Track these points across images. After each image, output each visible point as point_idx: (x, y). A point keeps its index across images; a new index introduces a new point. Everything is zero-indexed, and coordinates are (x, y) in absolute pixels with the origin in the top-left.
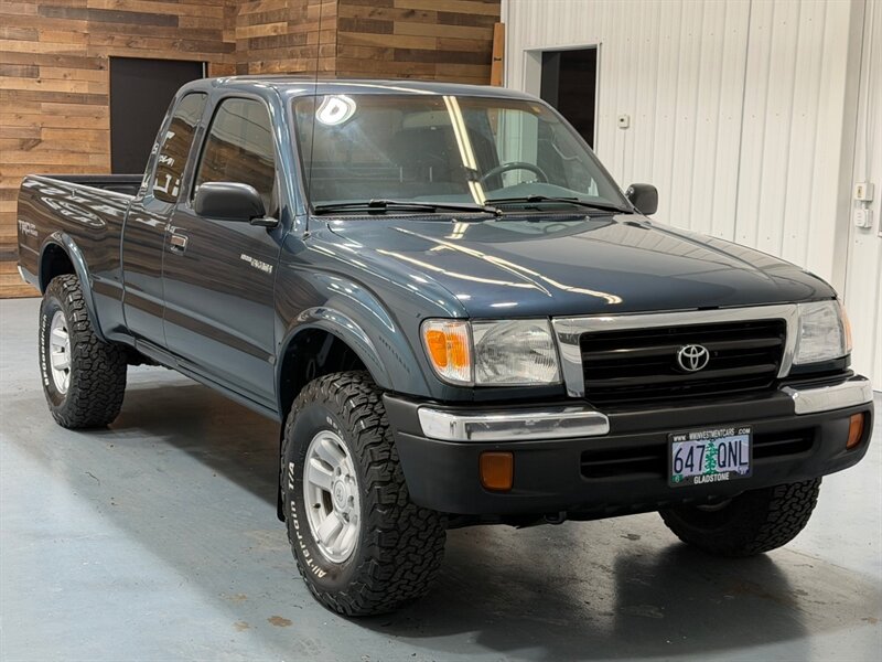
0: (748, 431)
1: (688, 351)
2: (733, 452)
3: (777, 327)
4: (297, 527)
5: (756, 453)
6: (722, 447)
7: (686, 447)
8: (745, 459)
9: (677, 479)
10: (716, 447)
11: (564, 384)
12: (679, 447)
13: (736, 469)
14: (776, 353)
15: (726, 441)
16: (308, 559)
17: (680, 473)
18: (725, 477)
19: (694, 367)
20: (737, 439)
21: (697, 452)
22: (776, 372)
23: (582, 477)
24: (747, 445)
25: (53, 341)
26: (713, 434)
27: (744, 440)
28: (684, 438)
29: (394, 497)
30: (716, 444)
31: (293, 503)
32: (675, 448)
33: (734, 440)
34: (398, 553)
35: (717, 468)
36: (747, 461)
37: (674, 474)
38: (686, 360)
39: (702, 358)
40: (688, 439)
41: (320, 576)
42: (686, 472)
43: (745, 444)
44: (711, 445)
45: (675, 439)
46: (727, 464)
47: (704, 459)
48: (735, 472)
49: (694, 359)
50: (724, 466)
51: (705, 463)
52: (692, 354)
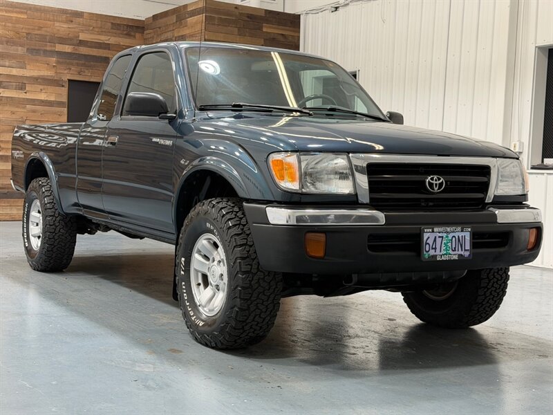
0: (470, 230)
1: (432, 179)
2: (460, 241)
3: (485, 171)
4: (186, 298)
5: (474, 245)
6: (454, 239)
7: (432, 236)
8: (468, 247)
9: (426, 256)
10: (450, 238)
11: (356, 195)
12: (428, 236)
13: (462, 253)
14: (485, 187)
15: (456, 235)
16: (193, 316)
17: (428, 253)
18: (456, 257)
19: (436, 189)
20: (463, 234)
21: (439, 240)
22: (484, 199)
23: (368, 251)
24: (469, 238)
25: (31, 219)
26: (448, 229)
27: (467, 236)
28: (431, 230)
29: (249, 267)
30: (450, 236)
31: (183, 283)
32: (426, 236)
33: (461, 234)
34: (251, 304)
35: (450, 252)
36: (469, 248)
37: (425, 253)
38: (431, 184)
39: (441, 185)
40: (433, 232)
41: (200, 325)
42: (432, 252)
43: (468, 238)
44: (447, 237)
45: (426, 230)
46: (457, 249)
47: (443, 245)
48: (461, 255)
49: (436, 184)
50: (455, 250)
51: (443, 248)
52: (435, 181)
